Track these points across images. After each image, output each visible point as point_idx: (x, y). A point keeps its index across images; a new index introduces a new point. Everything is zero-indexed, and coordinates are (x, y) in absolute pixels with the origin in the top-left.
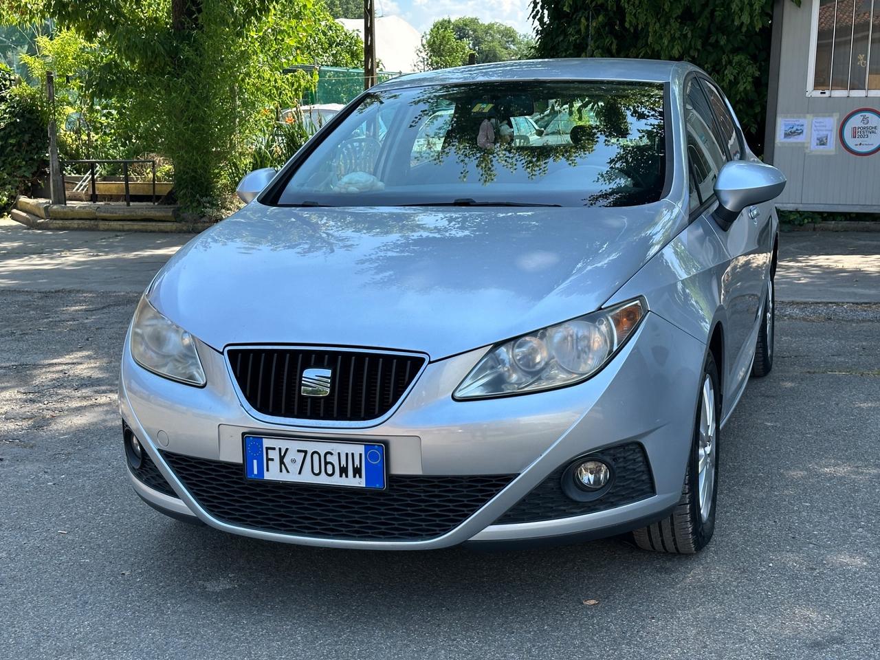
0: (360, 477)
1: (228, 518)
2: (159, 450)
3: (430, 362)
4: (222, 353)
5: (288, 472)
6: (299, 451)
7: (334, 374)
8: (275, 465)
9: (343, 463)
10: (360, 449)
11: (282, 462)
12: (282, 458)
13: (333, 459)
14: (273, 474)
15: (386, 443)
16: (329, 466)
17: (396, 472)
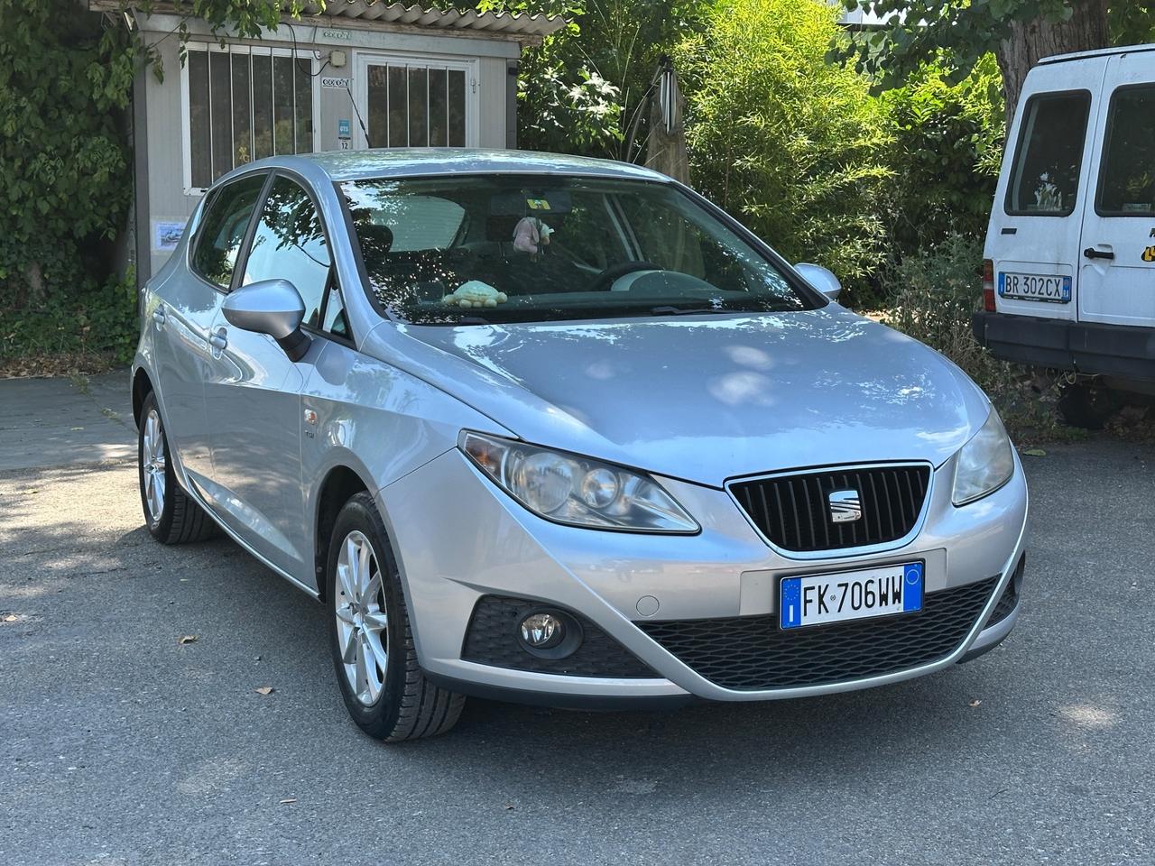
0: (899, 602)
3: (935, 470)
4: (723, 490)
5: (827, 612)
6: (839, 585)
8: (813, 608)
9: (884, 590)
10: (899, 571)
11: (821, 602)
12: (821, 597)
13: (874, 588)
14: (812, 617)
15: (923, 560)
16: (870, 597)
17: (927, 590)
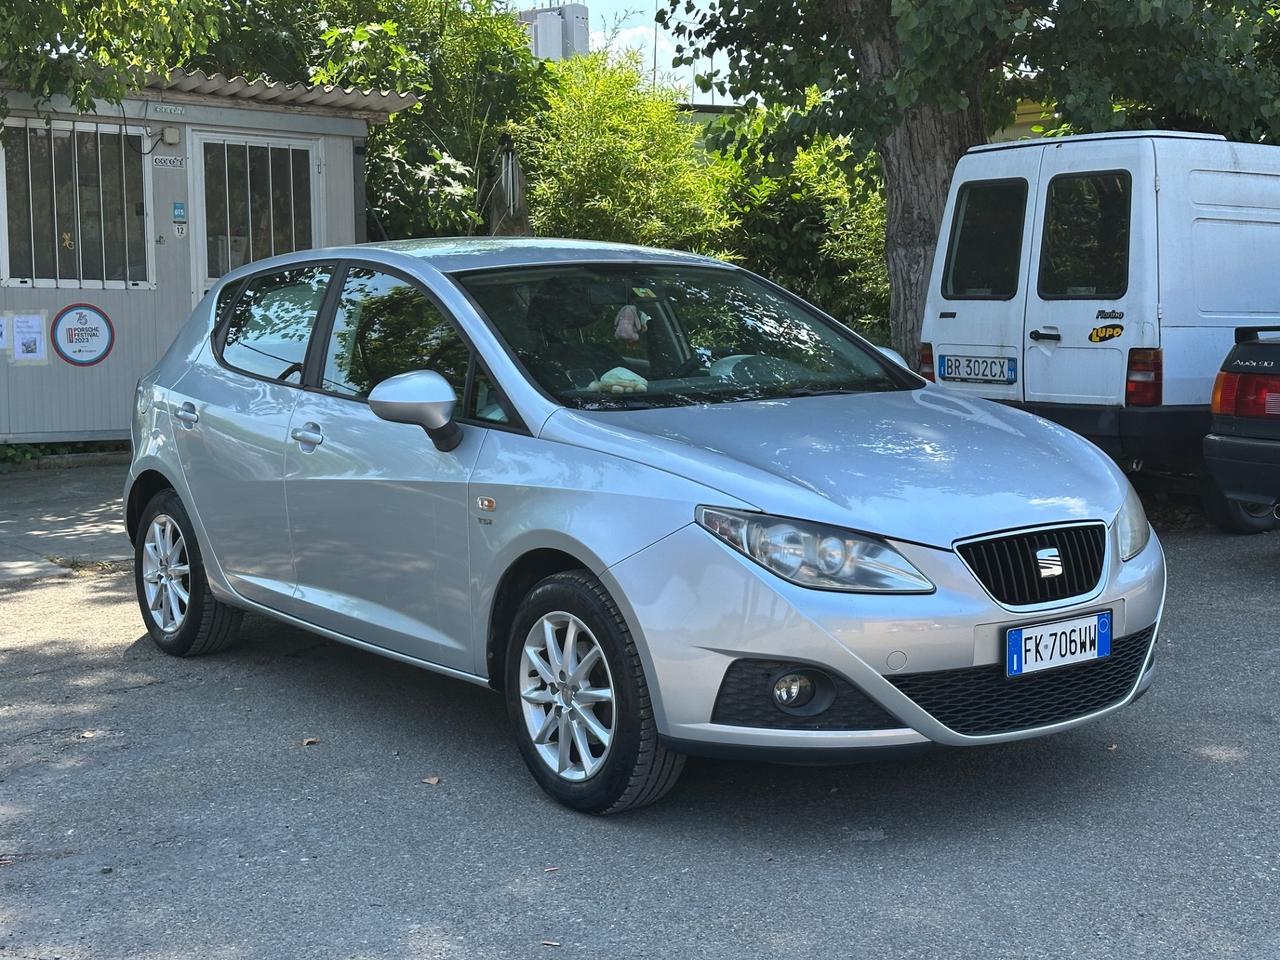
0: (1094, 648)
2: (885, 676)
3: (1108, 528)
4: (952, 551)
5: (1042, 660)
6: (1051, 635)
7: (1060, 551)
8: (1031, 655)
9: (1083, 638)
10: (1093, 621)
11: (1037, 651)
12: (1037, 646)
13: (1075, 636)
14: (1031, 666)
15: (1111, 610)
16: (1073, 644)
17: (1115, 637)
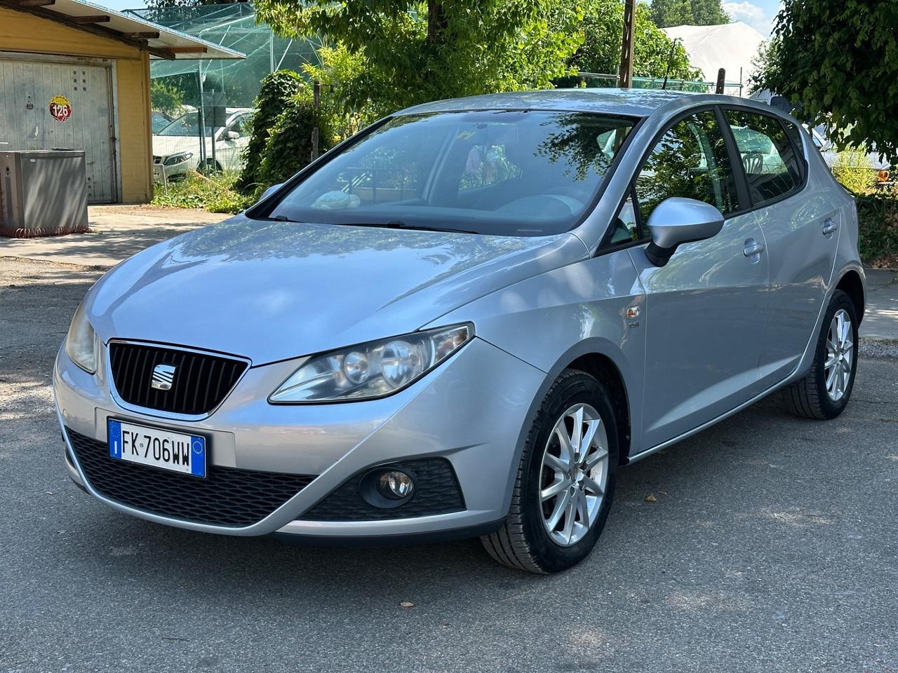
0: (188, 465)
1: (103, 491)
2: (65, 426)
3: (252, 367)
4: (106, 346)
5: (138, 454)
6: (145, 437)
7: (177, 371)
9: (176, 450)
10: (187, 440)
11: (134, 446)
12: (134, 441)
13: (169, 447)
15: (210, 437)
16: (166, 453)
17: (217, 463)
